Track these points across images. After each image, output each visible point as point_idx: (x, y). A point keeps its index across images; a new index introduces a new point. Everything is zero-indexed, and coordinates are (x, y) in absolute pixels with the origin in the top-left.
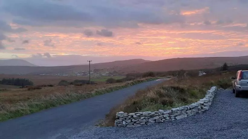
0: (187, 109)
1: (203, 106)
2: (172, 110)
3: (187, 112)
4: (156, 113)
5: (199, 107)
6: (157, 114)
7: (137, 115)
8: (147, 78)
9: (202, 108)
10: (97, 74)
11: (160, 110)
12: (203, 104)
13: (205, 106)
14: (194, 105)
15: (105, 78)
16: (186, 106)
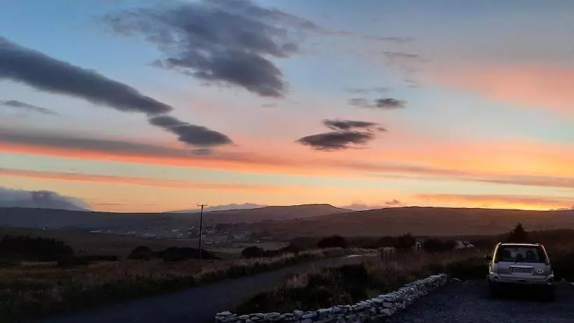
0: (348, 311)
1: (380, 308)
2: (318, 313)
3: (347, 317)
4: (287, 316)
5: (373, 310)
6: (291, 319)
7: (253, 318)
8: (328, 249)
9: (378, 311)
10: (224, 234)
11: (297, 312)
12: (381, 304)
13: (385, 308)
14: (363, 303)
15: (241, 247)
16: (347, 306)
